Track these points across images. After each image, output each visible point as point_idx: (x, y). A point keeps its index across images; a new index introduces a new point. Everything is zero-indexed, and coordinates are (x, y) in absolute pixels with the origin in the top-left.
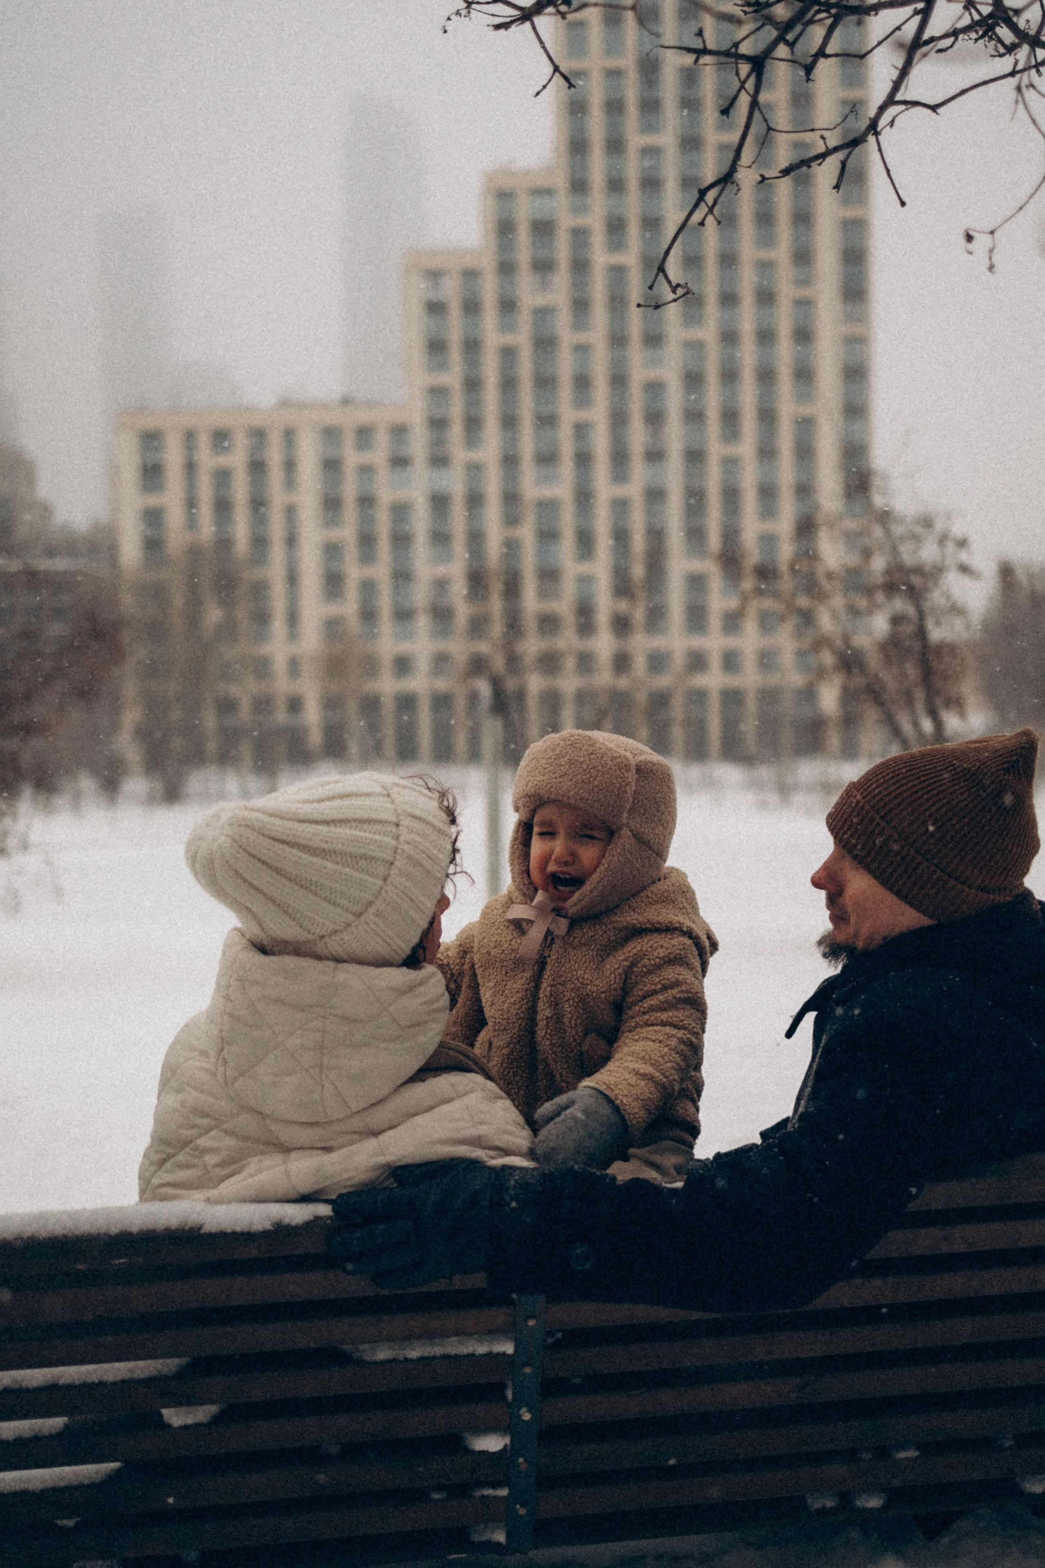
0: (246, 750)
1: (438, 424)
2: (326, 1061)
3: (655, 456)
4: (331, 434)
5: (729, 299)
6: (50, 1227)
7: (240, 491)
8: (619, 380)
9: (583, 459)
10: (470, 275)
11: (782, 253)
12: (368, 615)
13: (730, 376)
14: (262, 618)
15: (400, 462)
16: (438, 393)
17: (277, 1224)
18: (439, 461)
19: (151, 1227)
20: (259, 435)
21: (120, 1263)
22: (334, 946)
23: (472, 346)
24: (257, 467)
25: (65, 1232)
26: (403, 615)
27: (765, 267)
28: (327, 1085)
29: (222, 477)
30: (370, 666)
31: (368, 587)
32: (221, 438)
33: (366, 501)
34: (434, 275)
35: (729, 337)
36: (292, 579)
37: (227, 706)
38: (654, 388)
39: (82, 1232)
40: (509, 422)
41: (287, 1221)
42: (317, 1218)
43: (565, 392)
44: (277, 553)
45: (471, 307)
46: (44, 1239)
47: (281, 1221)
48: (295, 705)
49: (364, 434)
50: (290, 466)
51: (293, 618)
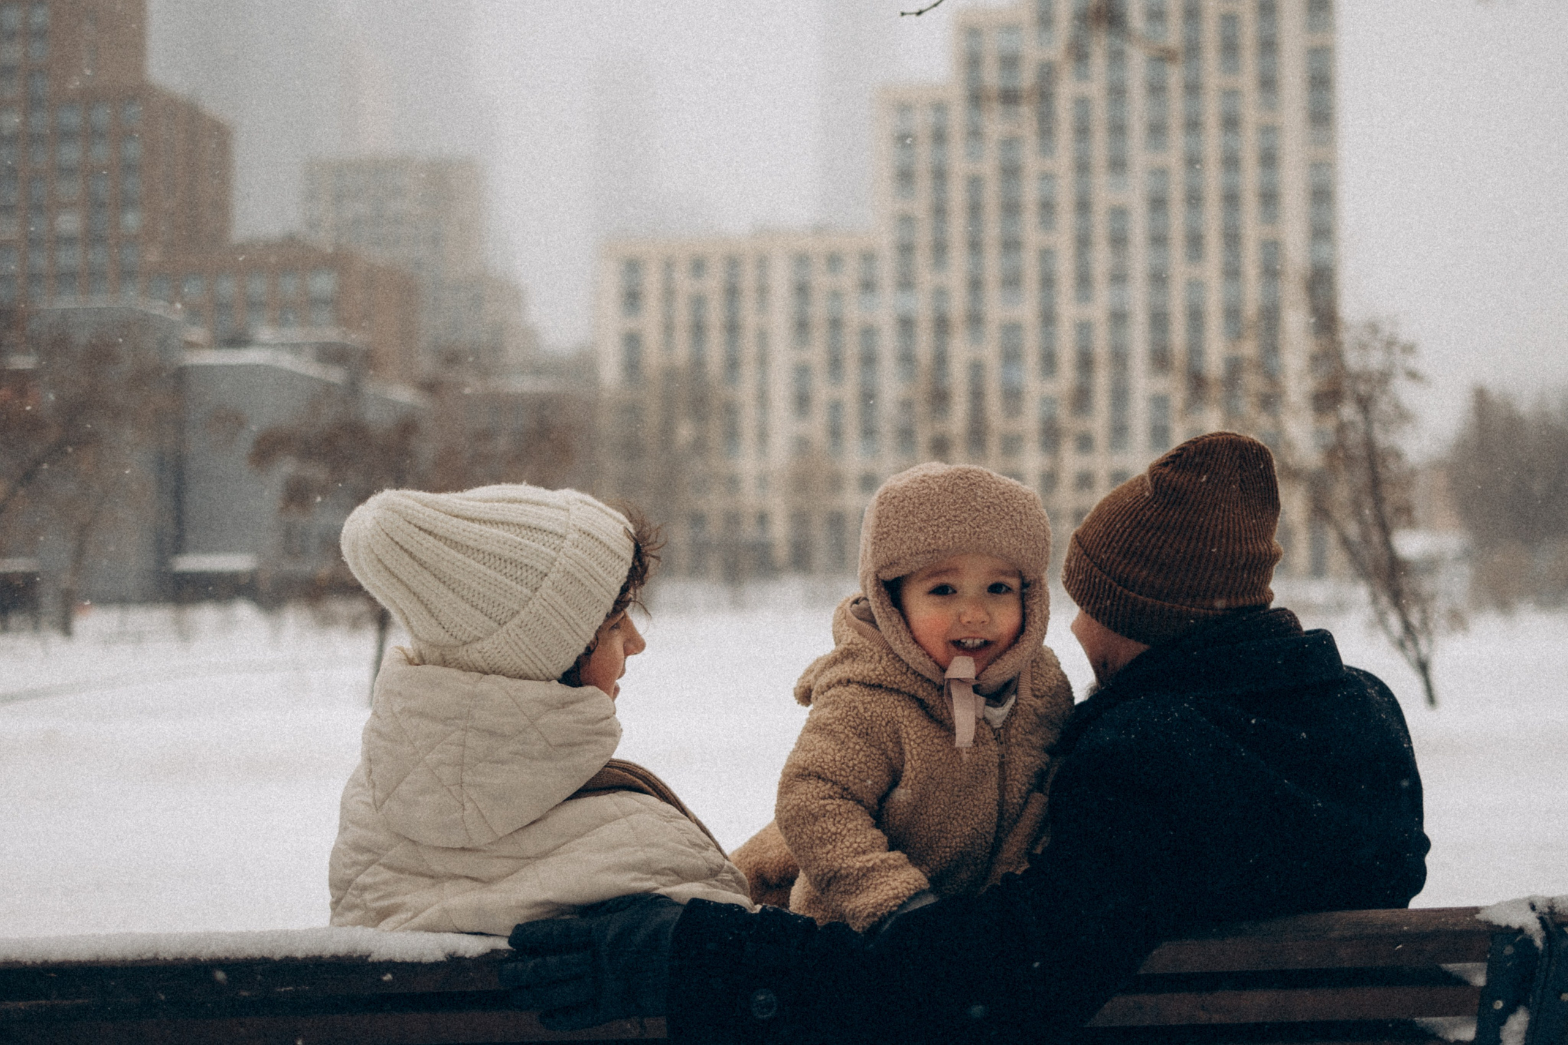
0: (714, 562)
1: (906, 249)
2: (467, 779)
3: (1119, 278)
4: (802, 260)
5: (1193, 125)
6: (213, 948)
7: (715, 315)
8: (1083, 206)
9: (1048, 282)
10: (940, 108)
11: (1247, 80)
12: (835, 433)
13: (1194, 199)
14: (732, 435)
15: (868, 286)
16: (906, 220)
17: (450, 956)
18: (906, 283)
19: (317, 953)
20: (733, 263)
21: (285, 991)
22: (473, 654)
23: (940, 175)
24: (732, 292)
25: (228, 955)
26: (869, 432)
27: (1231, 94)
28: (468, 805)
29: (698, 302)
30: (836, 483)
31: (836, 407)
32: (698, 266)
33: (836, 324)
34: (904, 108)
35: (1193, 161)
36: (763, 398)
37: (698, 520)
38: (1119, 214)
39: (245, 955)
40: (975, 246)
41: (461, 952)
42: (494, 951)
43: (1030, 218)
44: (748, 373)
45: (939, 137)
46: (205, 961)
47: (454, 953)
48: (763, 519)
49: (834, 261)
50: (763, 291)
51: (763, 436)
